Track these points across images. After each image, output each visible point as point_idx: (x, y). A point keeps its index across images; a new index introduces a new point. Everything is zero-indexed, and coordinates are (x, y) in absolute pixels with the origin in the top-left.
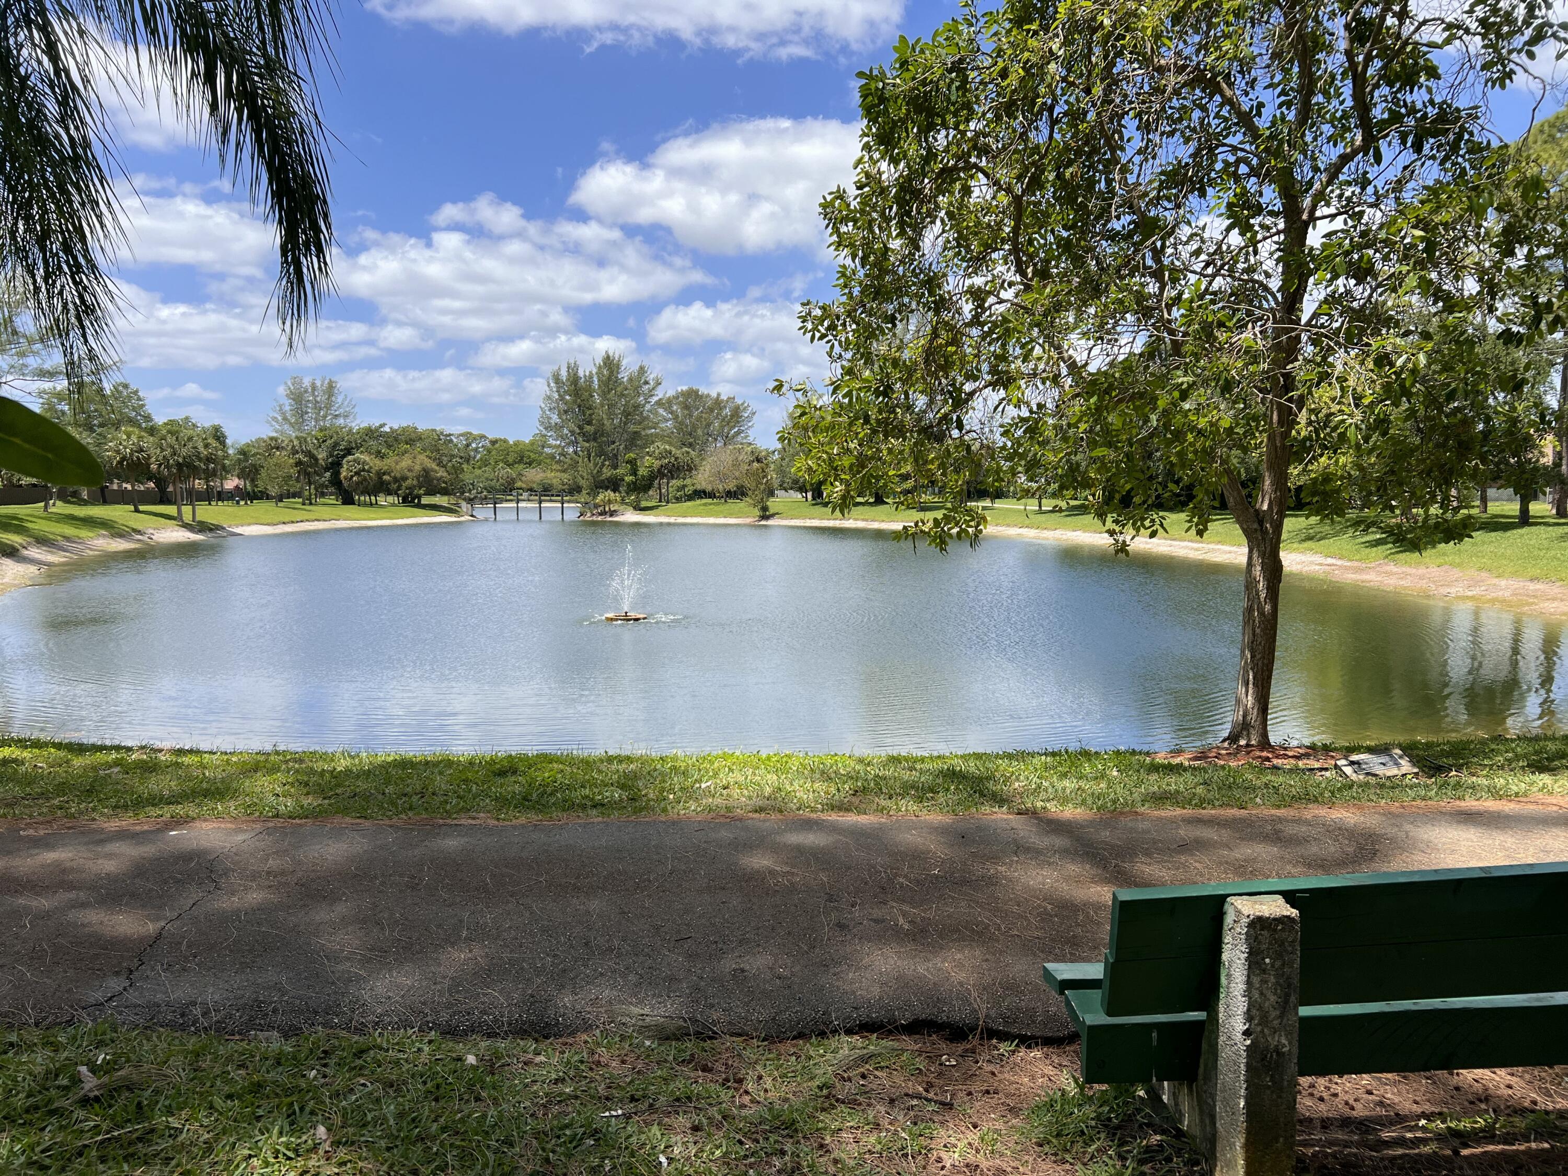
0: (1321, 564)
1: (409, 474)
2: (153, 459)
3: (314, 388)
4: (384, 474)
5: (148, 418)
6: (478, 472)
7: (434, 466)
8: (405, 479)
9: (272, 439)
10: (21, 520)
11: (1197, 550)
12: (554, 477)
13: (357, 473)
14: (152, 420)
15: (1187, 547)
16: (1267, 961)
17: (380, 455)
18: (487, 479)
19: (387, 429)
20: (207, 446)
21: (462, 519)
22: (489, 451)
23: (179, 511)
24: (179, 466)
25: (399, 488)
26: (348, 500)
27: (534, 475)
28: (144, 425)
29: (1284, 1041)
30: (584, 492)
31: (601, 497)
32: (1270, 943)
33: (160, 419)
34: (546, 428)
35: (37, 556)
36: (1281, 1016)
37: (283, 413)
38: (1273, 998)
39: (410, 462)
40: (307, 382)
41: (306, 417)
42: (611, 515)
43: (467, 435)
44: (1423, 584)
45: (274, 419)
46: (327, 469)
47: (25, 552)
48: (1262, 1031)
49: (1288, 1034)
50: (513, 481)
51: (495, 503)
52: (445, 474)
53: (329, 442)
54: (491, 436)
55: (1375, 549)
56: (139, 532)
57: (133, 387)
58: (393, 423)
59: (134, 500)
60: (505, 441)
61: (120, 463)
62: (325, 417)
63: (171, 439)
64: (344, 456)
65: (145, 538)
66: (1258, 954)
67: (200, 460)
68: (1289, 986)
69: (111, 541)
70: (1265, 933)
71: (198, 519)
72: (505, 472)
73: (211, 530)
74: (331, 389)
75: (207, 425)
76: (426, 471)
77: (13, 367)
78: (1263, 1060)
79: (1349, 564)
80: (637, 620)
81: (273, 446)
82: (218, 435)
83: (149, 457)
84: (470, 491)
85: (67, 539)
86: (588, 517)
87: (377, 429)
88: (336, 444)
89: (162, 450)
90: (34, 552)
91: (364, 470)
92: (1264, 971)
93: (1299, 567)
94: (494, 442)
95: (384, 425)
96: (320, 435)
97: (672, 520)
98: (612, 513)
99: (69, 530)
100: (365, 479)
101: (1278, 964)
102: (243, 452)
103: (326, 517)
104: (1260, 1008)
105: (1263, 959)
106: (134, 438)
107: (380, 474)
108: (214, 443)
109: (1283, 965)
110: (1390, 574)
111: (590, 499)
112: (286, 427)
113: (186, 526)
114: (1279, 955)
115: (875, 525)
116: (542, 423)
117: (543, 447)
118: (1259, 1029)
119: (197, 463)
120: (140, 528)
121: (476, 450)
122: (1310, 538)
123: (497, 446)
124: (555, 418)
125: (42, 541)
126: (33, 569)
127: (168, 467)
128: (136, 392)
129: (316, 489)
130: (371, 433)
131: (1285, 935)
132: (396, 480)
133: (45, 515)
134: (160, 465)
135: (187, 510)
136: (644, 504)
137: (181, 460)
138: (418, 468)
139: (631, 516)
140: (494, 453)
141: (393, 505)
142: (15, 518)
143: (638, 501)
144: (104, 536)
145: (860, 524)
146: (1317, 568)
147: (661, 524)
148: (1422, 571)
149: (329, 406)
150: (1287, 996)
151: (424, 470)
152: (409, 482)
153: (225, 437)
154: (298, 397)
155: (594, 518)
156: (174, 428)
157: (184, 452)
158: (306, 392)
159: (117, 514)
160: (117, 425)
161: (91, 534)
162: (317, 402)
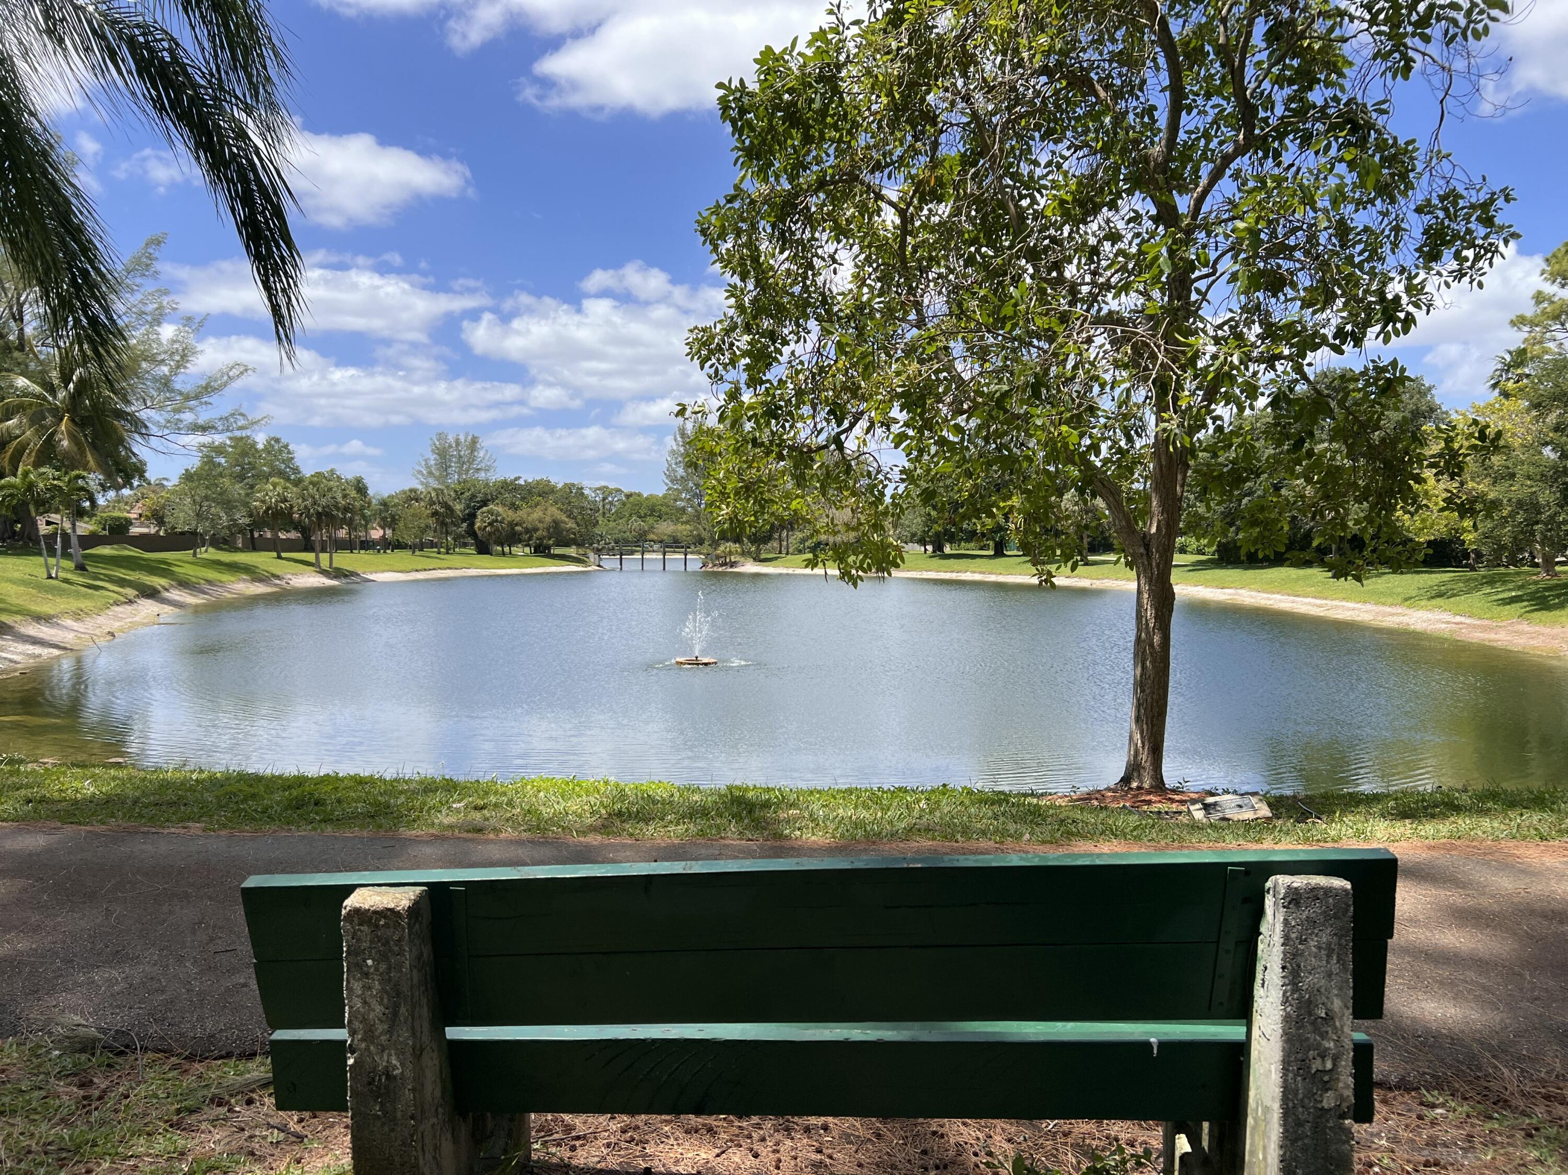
0: (1448, 623)
1: (540, 525)
2: (296, 509)
3: (458, 443)
4: (516, 525)
5: (296, 470)
6: (612, 524)
7: (564, 518)
8: (536, 530)
9: (411, 490)
10: (170, 564)
11: (1320, 606)
12: (683, 530)
13: (490, 524)
14: (299, 473)
15: (1310, 604)
16: (370, 962)
17: (514, 507)
18: (620, 531)
19: (522, 482)
20: (345, 496)
21: (589, 569)
22: (624, 504)
23: (317, 558)
24: (319, 514)
25: (530, 539)
26: (483, 549)
27: (666, 528)
28: (293, 477)
29: (394, 1062)
30: (707, 543)
31: (722, 548)
32: (371, 942)
33: (307, 472)
34: (672, 481)
35: (177, 598)
36: (390, 1031)
37: (428, 466)
38: (379, 1009)
39: (541, 513)
40: (451, 439)
41: (449, 470)
42: (732, 567)
43: (603, 489)
44: (1556, 644)
45: (420, 472)
46: (464, 520)
47: (166, 594)
48: (367, 1049)
49: (400, 1053)
50: (645, 533)
51: (621, 555)
52: (574, 526)
53: (467, 494)
54: (626, 490)
55: (1508, 607)
56: (278, 577)
57: (284, 441)
58: (527, 477)
59: (278, 547)
60: (639, 495)
61: (266, 512)
62: (467, 471)
63: (312, 490)
64: (480, 508)
65: (283, 583)
66: (357, 954)
67: (338, 509)
68: (398, 994)
69: (249, 585)
70: (365, 928)
71: (334, 565)
72: (637, 524)
73: (346, 576)
74: (473, 444)
75: (350, 477)
76: (556, 523)
77: (169, 421)
78: (370, 1084)
79: (1478, 622)
80: (706, 664)
81: (412, 496)
82: (360, 488)
83: (292, 507)
84: (598, 542)
85: (209, 582)
86: (709, 569)
87: (512, 482)
88: (473, 496)
89: (304, 500)
90: (176, 595)
91: (497, 521)
92: (367, 975)
93: (1424, 625)
94: (628, 496)
95: (519, 478)
96: (458, 488)
97: (790, 571)
98: (733, 564)
99: (211, 574)
100: (497, 530)
101: (383, 967)
102: (384, 504)
103: (458, 565)
104: (364, 1020)
105: (365, 961)
106: (279, 489)
107: (512, 525)
108: (353, 494)
109: (389, 968)
110: (1520, 633)
111: (710, 550)
112: (431, 480)
113: (324, 573)
114: (382, 957)
115: (993, 578)
116: (668, 477)
117: (676, 500)
118: (363, 1045)
119: (335, 513)
120: (279, 573)
121: (611, 503)
122: (1440, 595)
123: (631, 499)
124: (681, 471)
125: (184, 584)
126: (167, 609)
127: (309, 516)
128: (286, 446)
129: (455, 540)
130: (509, 487)
131: (389, 932)
132: (527, 531)
133: (194, 559)
134: (301, 515)
135: (324, 557)
136: (763, 556)
137: (320, 509)
138: (548, 519)
139: (750, 567)
140: (628, 505)
141: (527, 555)
142: (164, 562)
143: (758, 550)
144: (244, 580)
145: (977, 577)
146: (1443, 626)
147: (780, 574)
148: (1557, 630)
149: (472, 458)
150: (396, 1006)
151: (554, 521)
152: (539, 533)
153: (366, 488)
154: (442, 453)
155: (715, 569)
156: (318, 480)
157: (323, 502)
158: (450, 446)
159: (260, 560)
160: (267, 477)
161: (232, 579)
162: (460, 457)
